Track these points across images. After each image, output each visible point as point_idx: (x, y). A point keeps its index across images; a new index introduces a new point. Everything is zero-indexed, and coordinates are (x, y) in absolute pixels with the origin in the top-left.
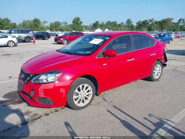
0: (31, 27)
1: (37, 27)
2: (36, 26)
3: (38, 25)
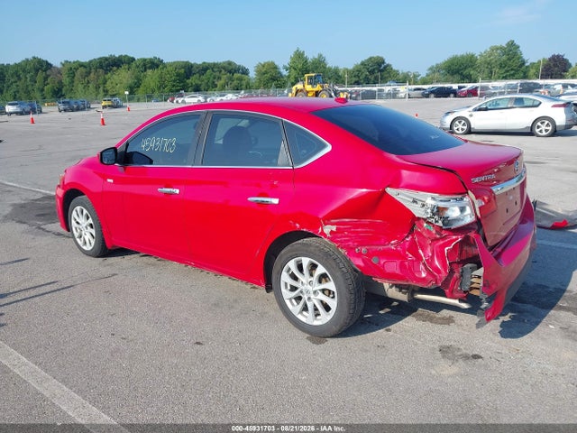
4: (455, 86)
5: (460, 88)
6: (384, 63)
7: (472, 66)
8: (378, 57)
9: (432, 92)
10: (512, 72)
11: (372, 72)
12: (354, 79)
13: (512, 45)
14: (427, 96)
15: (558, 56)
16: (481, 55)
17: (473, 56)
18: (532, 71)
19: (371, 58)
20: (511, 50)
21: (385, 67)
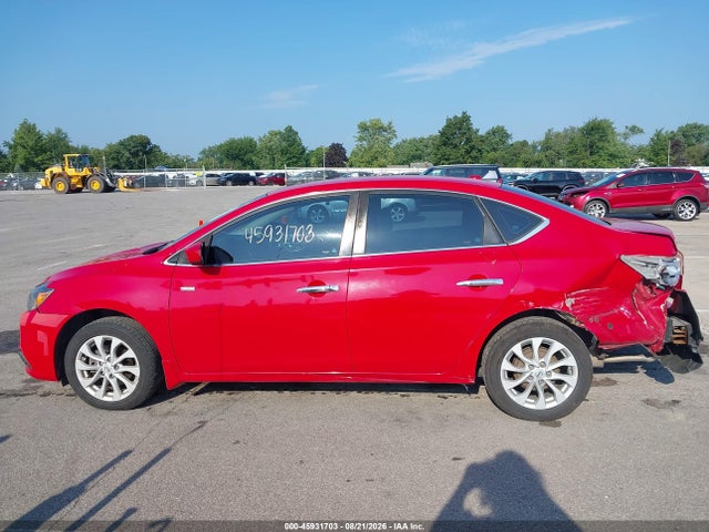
0: (571, 152)
1: (591, 154)
2: (591, 147)
3: (600, 144)
4: (252, 173)
5: (258, 175)
6: (149, 143)
7: (252, 152)
8: (141, 137)
9: (228, 179)
10: (295, 160)
11: (135, 154)
12: (112, 163)
13: (289, 129)
14: (224, 184)
15: (338, 145)
16: (260, 140)
17: (251, 140)
18: (313, 160)
19: (132, 137)
20: (290, 136)
21: (151, 149)
